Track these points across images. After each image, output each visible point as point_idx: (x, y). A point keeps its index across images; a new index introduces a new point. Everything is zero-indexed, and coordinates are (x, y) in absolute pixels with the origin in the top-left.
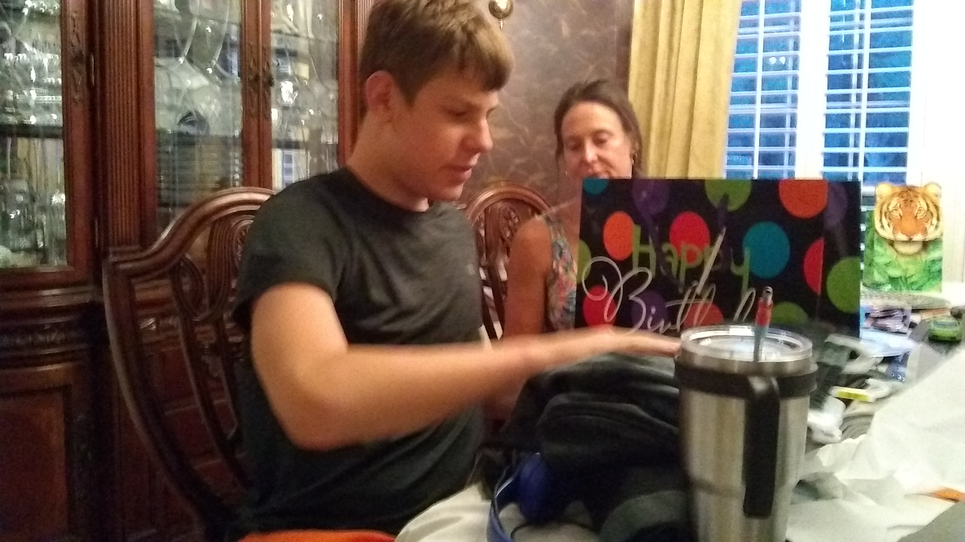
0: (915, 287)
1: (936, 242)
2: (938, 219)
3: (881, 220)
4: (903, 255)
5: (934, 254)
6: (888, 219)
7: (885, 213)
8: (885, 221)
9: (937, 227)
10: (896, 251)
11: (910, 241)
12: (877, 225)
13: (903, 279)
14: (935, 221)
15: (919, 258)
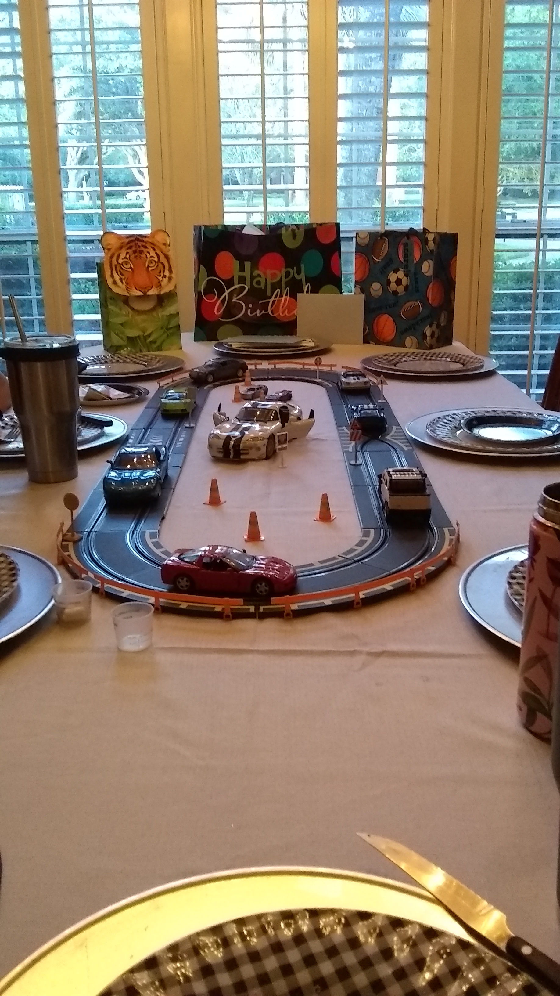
0: (155, 346)
1: (171, 296)
2: (170, 271)
3: (112, 275)
4: (140, 312)
5: (171, 310)
6: (119, 274)
7: (116, 266)
8: (117, 277)
9: (170, 279)
10: (133, 309)
11: (145, 297)
12: (109, 281)
13: (142, 338)
14: (167, 273)
15: (154, 314)
